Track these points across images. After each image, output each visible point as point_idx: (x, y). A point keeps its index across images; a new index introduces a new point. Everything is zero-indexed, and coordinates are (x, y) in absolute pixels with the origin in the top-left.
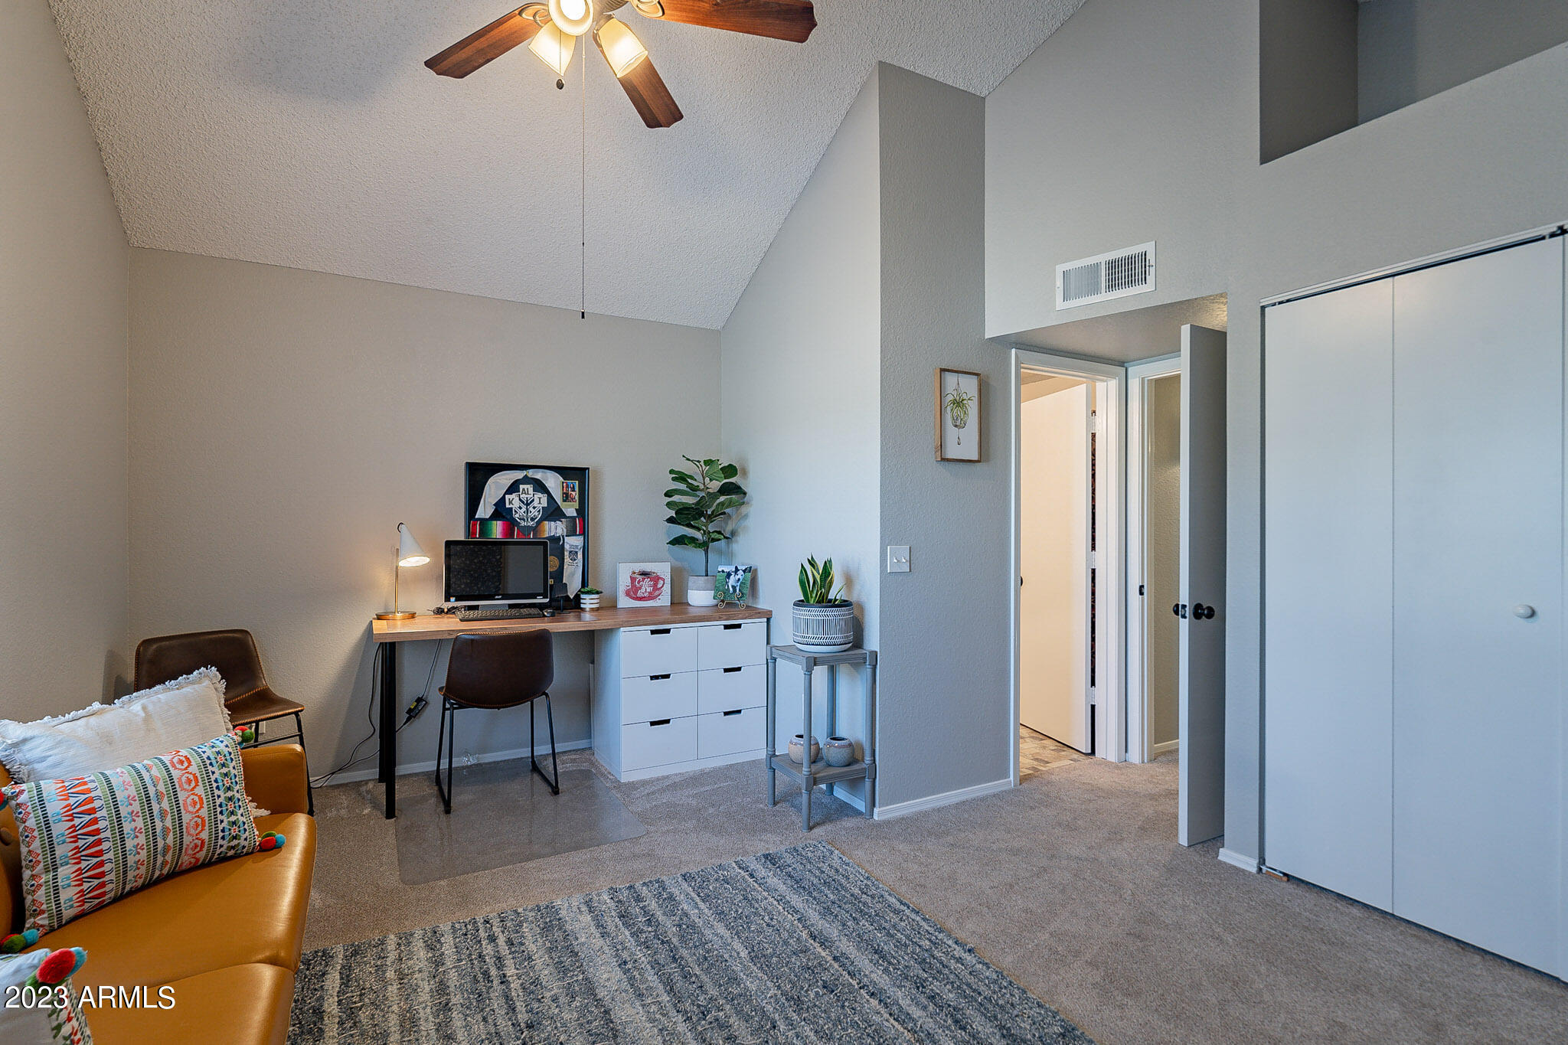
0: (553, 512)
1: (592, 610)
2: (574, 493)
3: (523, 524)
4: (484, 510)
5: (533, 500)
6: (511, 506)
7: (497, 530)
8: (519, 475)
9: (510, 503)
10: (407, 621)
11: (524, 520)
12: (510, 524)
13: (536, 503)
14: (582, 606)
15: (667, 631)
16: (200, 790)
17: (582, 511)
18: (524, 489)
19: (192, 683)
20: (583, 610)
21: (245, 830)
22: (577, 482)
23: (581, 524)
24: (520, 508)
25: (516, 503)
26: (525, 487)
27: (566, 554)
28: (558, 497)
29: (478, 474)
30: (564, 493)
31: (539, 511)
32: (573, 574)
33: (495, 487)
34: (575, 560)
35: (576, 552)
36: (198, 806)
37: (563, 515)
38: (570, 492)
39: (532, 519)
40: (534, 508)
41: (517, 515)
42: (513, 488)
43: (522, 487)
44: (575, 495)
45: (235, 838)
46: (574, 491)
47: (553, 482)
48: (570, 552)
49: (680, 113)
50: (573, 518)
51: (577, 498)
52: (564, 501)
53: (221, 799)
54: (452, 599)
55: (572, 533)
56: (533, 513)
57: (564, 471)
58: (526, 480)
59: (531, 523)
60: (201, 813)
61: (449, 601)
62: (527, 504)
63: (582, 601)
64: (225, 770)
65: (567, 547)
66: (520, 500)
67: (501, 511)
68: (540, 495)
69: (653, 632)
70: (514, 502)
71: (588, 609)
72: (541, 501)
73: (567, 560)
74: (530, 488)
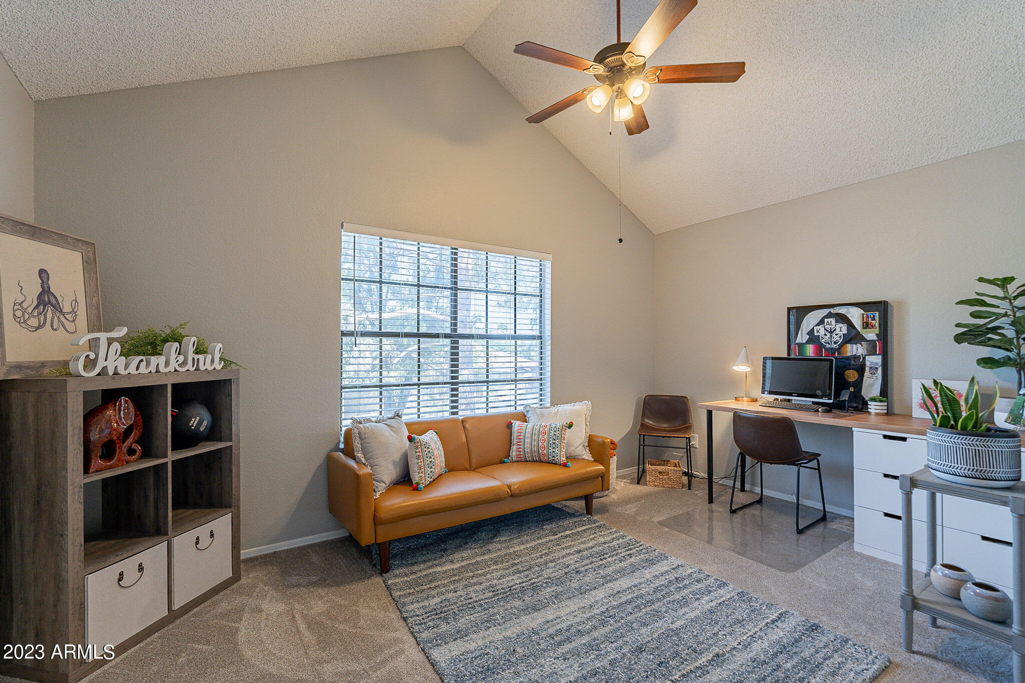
0: (853, 337)
1: (877, 414)
2: (874, 322)
3: (828, 346)
4: (802, 337)
5: (835, 330)
6: (818, 334)
7: (810, 351)
8: (826, 312)
9: (818, 332)
10: (751, 403)
11: (829, 343)
12: (819, 347)
13: (837, 331)
14: (869, 410)
17: (883, 336)
18: (828, 322)
20: (870, 413)
21: (557, 456)
22: (878, 313)
23: (883, 346)
24: (826, 335)
25: (822, 332)
26: (829, 320)
27: (867, 369)
28: (857, 323)
29: (798, 313)
30: (863, 323)
31: (840, 337)
32: (872, 385)
33: (810, 320)
34: (875, 374)
35: (877, 368)
37: (864, 339)
38: (870, 321)
39: (835, 343)
40: (836, 335)
41: (823, 340)
42: (821, 322)
43: (826, 320)
44: (876, 323)
45: (554, 457)
46: (874, 320)
47: (855, 315)
48: (871, 368)
50: (873, 342)
51: (877, 325)
52: (864, 328)
53: (551, 442)
54: (766, 393)
55: (872, 352)
56: (836, 338)
57: (864, 306)
58: (829, 315)
59: (834, 346)
62: (831, 332)
63: (869, 406)
64: (555, 433)
65: (868, 363)
66: (825, 329)
67: (813, 338)
68: (841, 325)
69: (885, 437)
70: (821, 331)
71: (873, 413)
72: (842, 329)
73: (867, 373)
74: (833, 321)
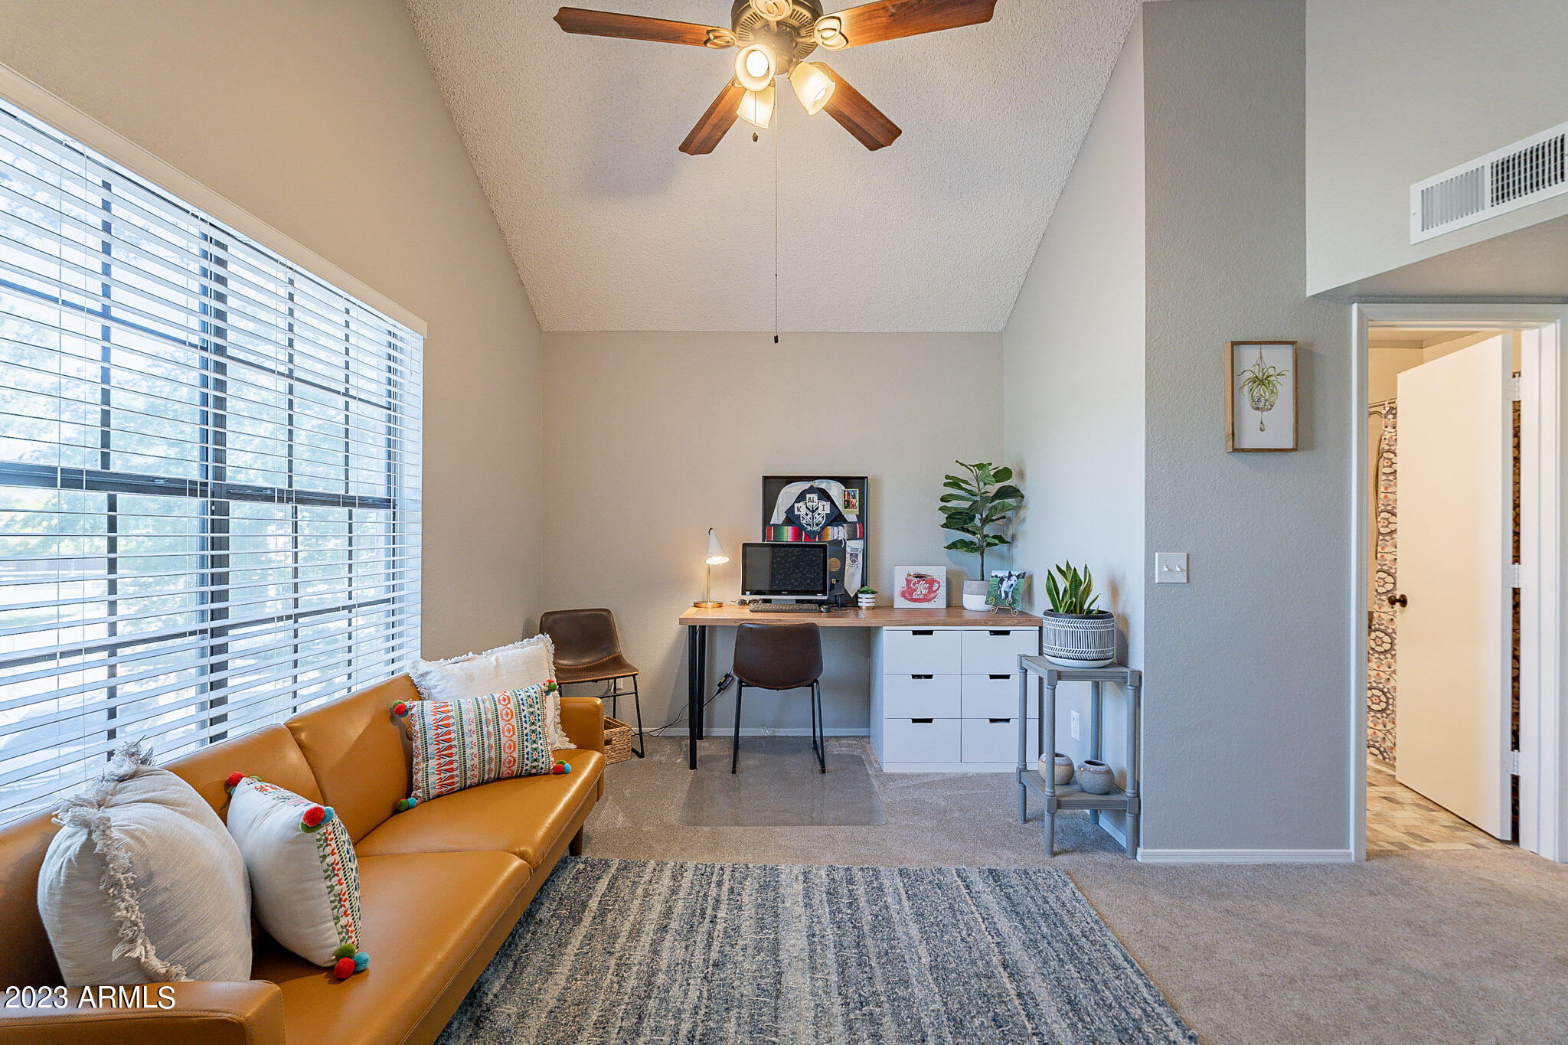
0: (836, 519)
1: (868, 608)
2: (854, 501)
3: (809, 528)
4: (778, 517)
5: (818, 508)
6: (799, 513)
7: (787, 535)
8: (806, 485)
9: (799, 510)
10: (718, 609)
11: (810, 525)
12: (799, 530)
13: (820, 510)
14: (859, 604)
15: (930, 633)
16: (514, 722)
17: (862, 517)
18: (810, 498)
19: (532, 644)
20: (860, 608)
21: (543, 756)
22: (858, 490)
23: (861, 529)
24: (807, 515)
25: (804, 510)
26: (811, 496)
27: (848, 556)
28: (840, 505)
29: (772, 485)
30: (845, 501)
31: (823, 517)
32: (853, 575)
33: (787, 496)
34: (855, 562)
35: (857, 555)
36: (511, 733)
37: (845, 521)
38: (851, 500)
39: (817, 525)
40: (819, 514)
41: (804, 521)
42: (801, 497)
43: (808, 496)
44: (856, 502)
45: (535, 760)
46: (855, 498)
47: (836, 490)
48: (851, 555)
49: (897, 128)
50: (854, 523)
51: (857, 504)
52: (846, 508)
53: (527, 731)
54: (748, 593)
55: (852, 537)
56: (818, 519)
57: (845, 481)
58: (811, 490)
59: (816, 528)
60: (513, 738)
61: (745, 594)
62: (813, 512)
63: (859, 600)
64: (531, 710)
65: (848, 549)
66: (807, 507)
67: (791, 518)
68: (824, 503)
69: (915, 633)
70: (801, 509)
71: (864, 608)
72: (825, 508)
73: (848, 561)
74: (815, 496)
